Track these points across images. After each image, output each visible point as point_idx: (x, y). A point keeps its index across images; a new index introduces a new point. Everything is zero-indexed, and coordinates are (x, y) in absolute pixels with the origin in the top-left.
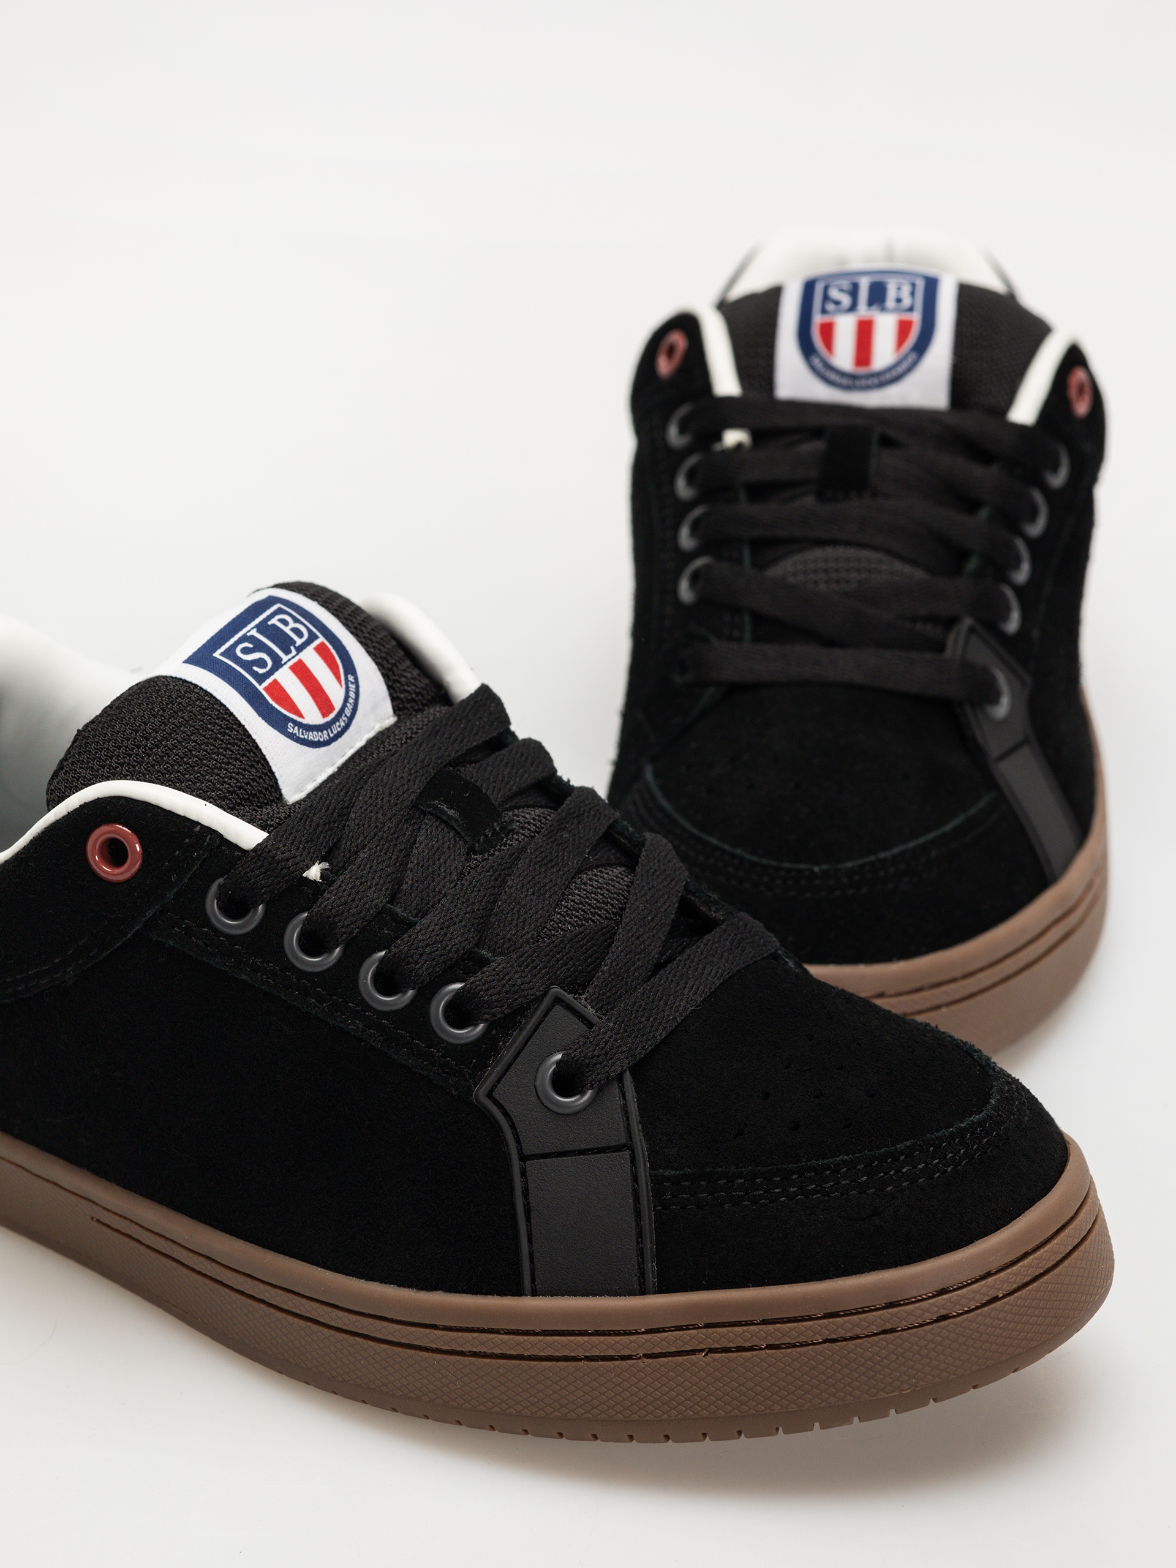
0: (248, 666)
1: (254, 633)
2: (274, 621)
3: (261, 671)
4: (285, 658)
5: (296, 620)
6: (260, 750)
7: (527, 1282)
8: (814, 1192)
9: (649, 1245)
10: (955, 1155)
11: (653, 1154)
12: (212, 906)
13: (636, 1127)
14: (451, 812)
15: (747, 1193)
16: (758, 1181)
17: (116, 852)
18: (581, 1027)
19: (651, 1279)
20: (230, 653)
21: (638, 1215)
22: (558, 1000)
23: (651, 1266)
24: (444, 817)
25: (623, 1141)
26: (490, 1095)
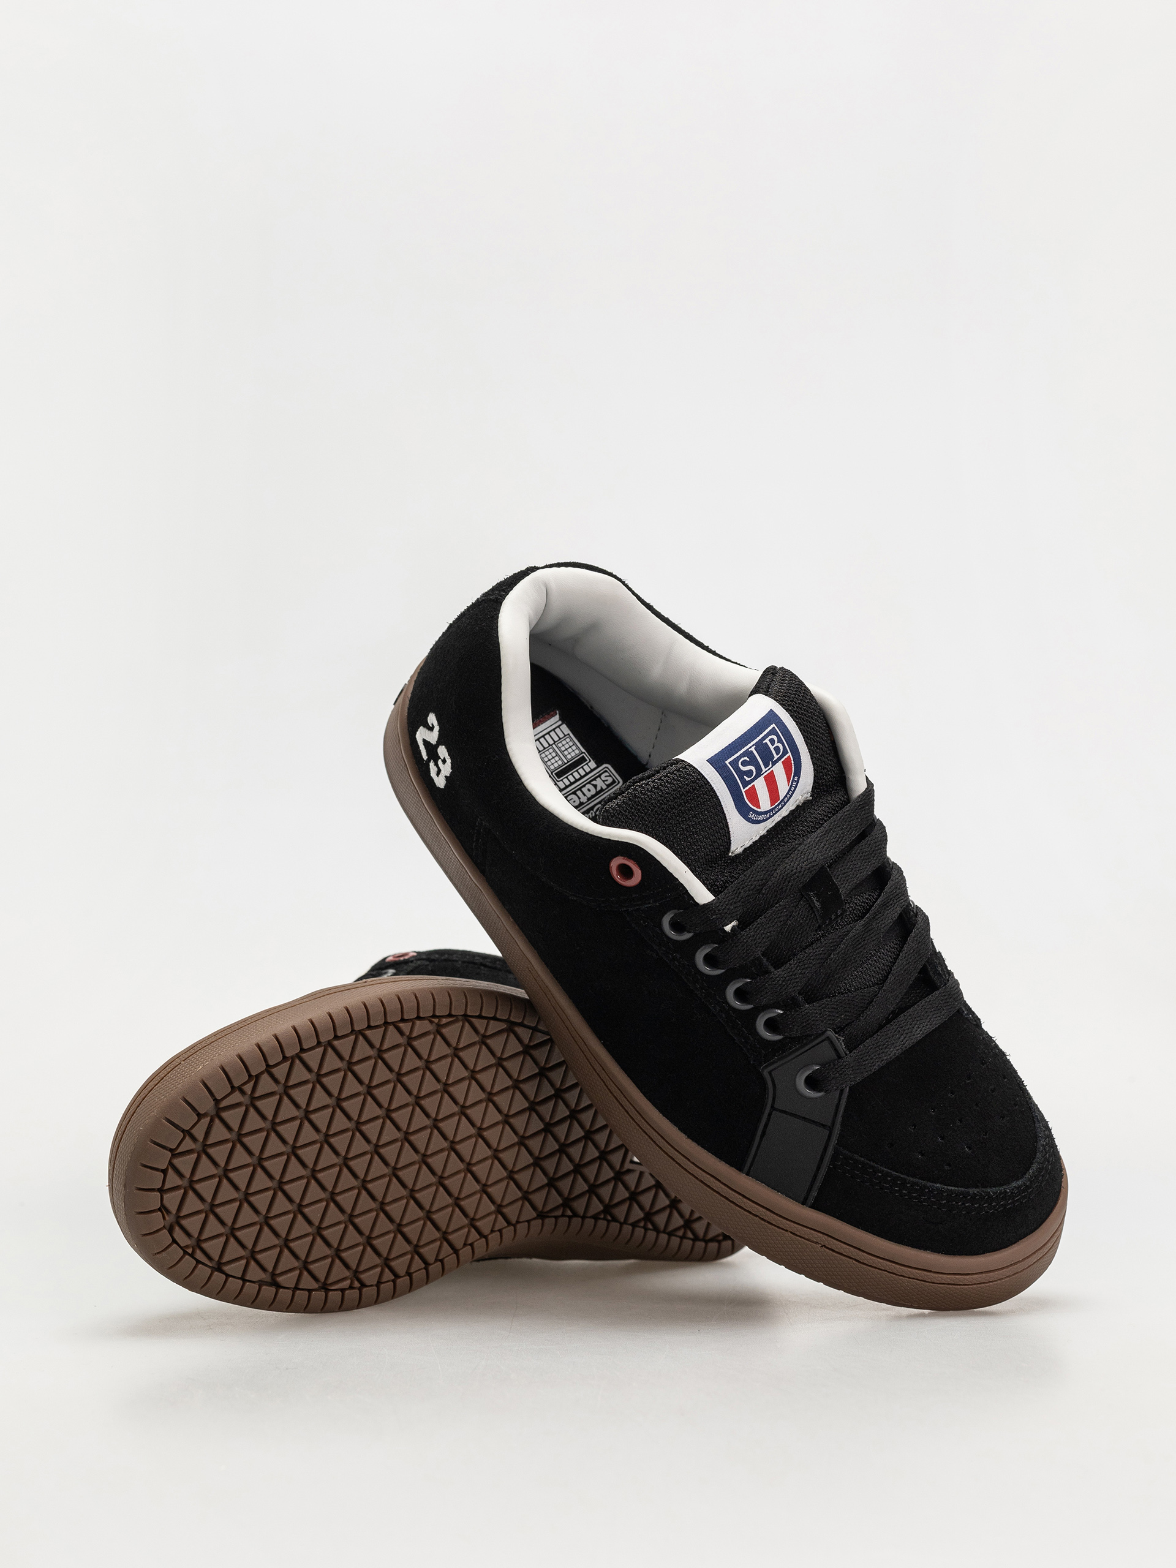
0: (741, 774)
1: (753, 749)
2: (767, 741)
3: (748, 779)
4: (764, 770)
5: (780, 741)
6: (729, 828)
7: (746, 1168)
8: (915, 1198)
9: (818, 1184)
10: (997, 1205)
11: (841, 1136)
12: (666, 921)
13: (839, 1119)
14: (817, 904)
15: (880, 1182)
16: (889, 1179)
17: (626, 872)
18: (834, 1055)
19: (811, 1200)
20: (734, 764)
21: (818, 1168)
22: (828, 1038)
23: (814, 1193)
24: (812, 905)
25: (829, 1124)
26: (770, 1073)
